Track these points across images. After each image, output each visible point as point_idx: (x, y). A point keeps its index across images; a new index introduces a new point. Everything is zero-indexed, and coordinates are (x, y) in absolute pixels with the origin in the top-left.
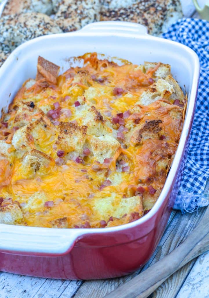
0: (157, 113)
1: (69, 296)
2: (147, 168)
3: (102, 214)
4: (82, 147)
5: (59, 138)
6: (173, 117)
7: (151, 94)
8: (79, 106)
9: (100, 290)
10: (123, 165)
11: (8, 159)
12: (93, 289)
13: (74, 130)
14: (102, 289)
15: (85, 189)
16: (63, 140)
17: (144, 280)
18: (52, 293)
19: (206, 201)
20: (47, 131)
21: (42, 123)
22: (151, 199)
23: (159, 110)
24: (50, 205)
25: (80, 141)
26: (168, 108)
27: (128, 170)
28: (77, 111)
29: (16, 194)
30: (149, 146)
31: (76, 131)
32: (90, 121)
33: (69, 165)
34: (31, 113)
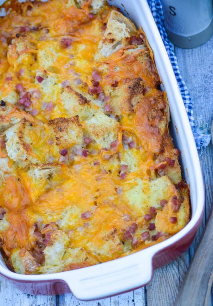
0: (125, 64)
1: (142, 293)
2: (154, 138)
3: (140, 207)
4: (81, 139)
5: (57, 139)
6: (141, 61)
7: (110, 45)
8: (43, 81)
9: (165, 275)
10: (127, 141)
11: (13, 174)
12: (158, 276)
13: (68, 125)
14: (166, 274)
15: (111, 186)
16: (61, 139)
17: (206, 256)
18: (125, 296)
19: (207, 136)
20: (35, 128)
21: (27, 124)
22: (173, 170)
23: (125, 60)
24: (88, 216)
25: (79, 134)
26: (134, 56)
27: (135, 145)
28: (44, 88)
29: (46, 213)
30: (142, 110)
31: (69, 125)
32: (75, 106)
33: (79, 163)
34: (6, 112)
